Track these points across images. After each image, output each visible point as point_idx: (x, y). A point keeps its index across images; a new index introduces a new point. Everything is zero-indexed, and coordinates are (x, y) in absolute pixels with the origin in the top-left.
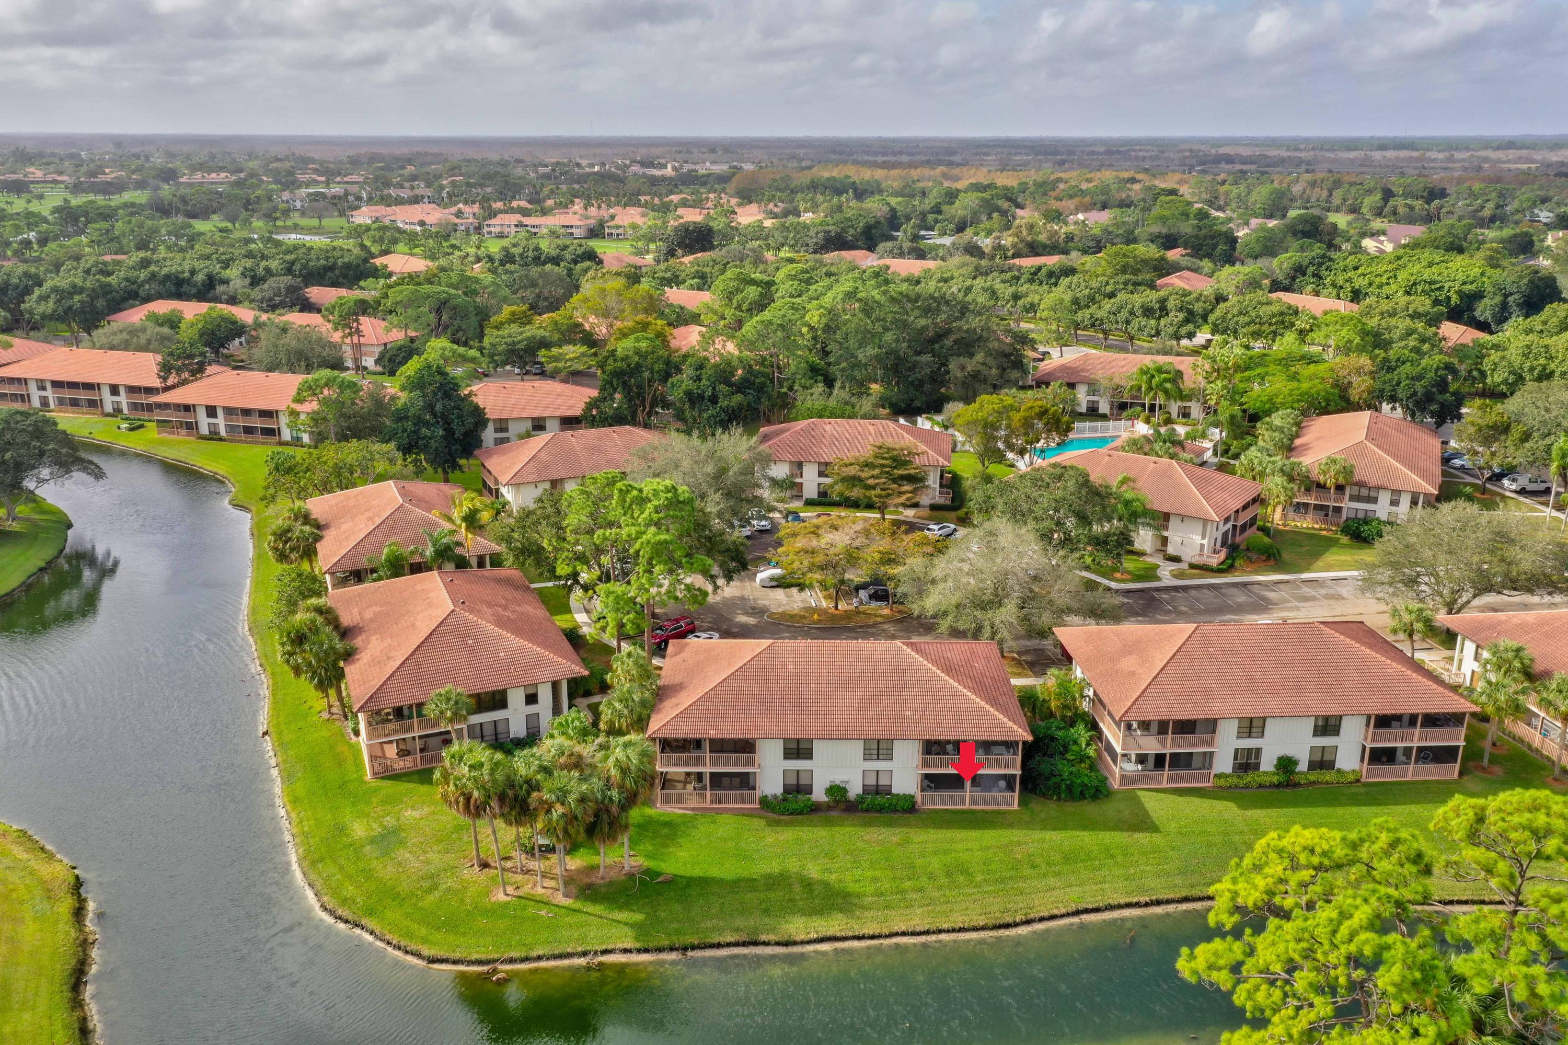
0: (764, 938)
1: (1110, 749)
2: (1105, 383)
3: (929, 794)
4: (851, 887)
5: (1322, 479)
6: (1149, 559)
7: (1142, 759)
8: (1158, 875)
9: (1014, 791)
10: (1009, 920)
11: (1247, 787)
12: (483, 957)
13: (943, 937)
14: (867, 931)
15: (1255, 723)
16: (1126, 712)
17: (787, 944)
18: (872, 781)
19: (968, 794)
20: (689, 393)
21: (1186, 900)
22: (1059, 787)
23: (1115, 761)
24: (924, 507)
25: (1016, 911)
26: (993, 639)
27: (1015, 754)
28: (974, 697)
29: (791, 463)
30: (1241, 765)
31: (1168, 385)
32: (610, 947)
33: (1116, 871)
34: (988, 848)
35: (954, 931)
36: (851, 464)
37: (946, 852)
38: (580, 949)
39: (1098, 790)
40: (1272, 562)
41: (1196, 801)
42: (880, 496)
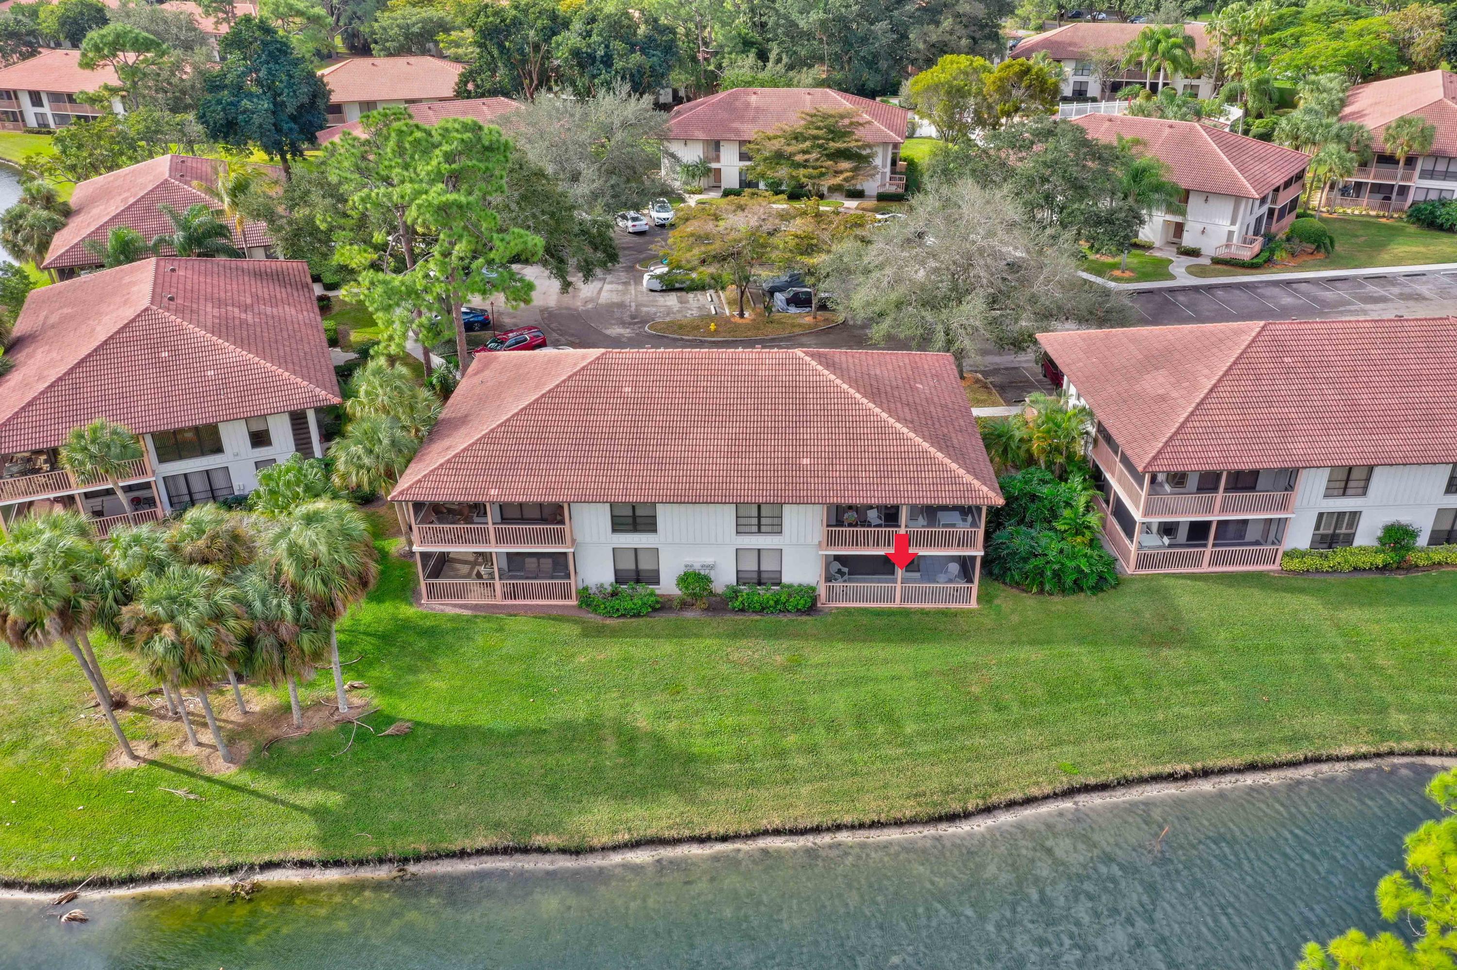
0: (539, 840)
1: (1121, 514)
2: (1096, 57)
3: (838, 585)
4: (699, 745)
5: (1388, 148)
6: (1158, 254)
7: (1168, 529)
8: (1203, 723)
9: (970, 581)
10: (956, 806)
11: (1334, 571)
12: (54, 876)
13: (843, 837)
14: (715, 828)
15: (1355, 475)
16: (1155, 458)
17: (577, 852)
18: (750, 565)
19: (899, 586)
20: (576, 53)
21: (1252, 767)
22: (1042, 574)
23: (1130, 534)
24: (870, 197)
25: (968, 791)
26: (948, 351)
27: (974, 524)
28: (912, 435)
29: (706, 142)
30: (1323, 537)
31: (1178, 52)
32: (275, 858)
33: (1135, 717)
34: (927, 674)
35: (861, 826)
36: (776, 137)
37: (859, 682)
38: (224, 862)
39: (1101, 578)
40: (1321, 256)
41: (1257, 594)
42: (810, 177)
